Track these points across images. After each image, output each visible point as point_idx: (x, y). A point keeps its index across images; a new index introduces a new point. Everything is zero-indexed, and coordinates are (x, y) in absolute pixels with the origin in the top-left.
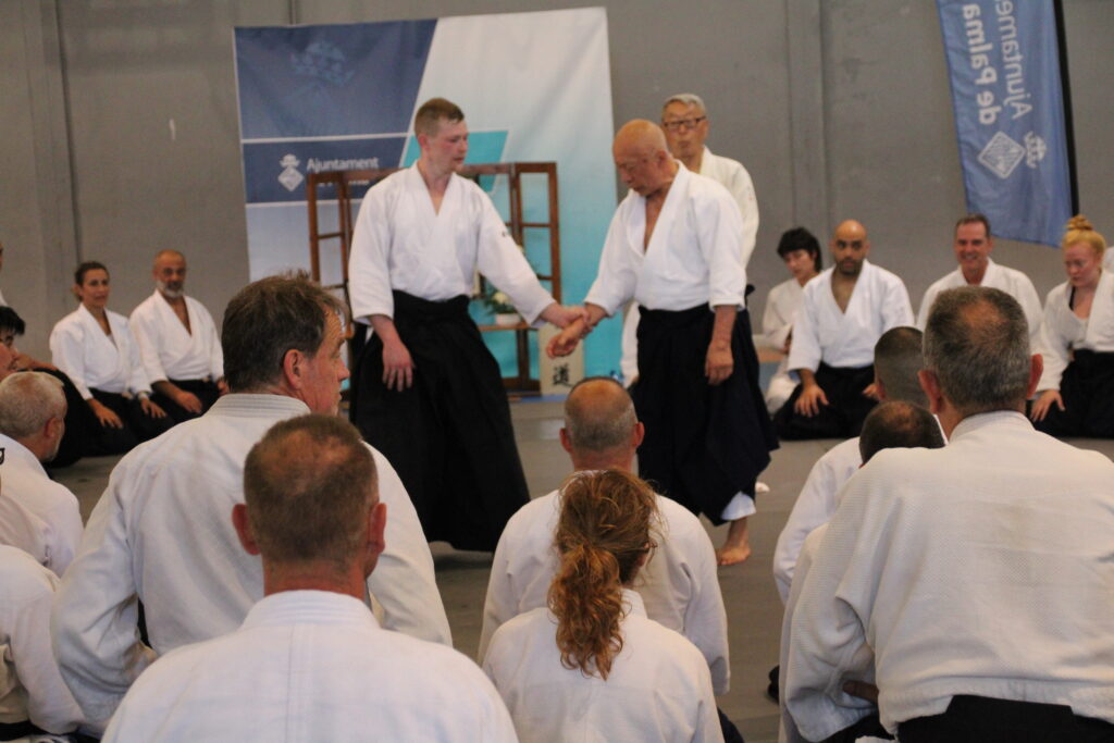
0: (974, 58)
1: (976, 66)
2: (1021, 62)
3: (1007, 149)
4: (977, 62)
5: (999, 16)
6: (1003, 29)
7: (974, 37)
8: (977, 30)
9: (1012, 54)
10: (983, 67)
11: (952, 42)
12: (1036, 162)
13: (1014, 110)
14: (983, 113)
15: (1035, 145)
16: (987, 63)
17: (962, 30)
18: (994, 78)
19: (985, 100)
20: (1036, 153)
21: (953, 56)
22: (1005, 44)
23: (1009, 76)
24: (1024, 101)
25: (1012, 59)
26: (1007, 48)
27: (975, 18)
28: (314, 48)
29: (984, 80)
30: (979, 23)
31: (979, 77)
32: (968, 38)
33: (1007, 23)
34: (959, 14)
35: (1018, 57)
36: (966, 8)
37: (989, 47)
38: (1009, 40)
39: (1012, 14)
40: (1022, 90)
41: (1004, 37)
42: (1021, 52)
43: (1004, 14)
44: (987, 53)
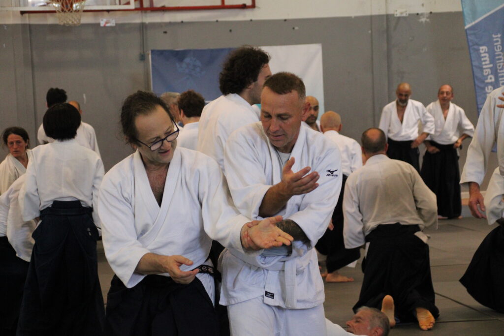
0: (485, 71)
1: (485, 74)
4: (486, 72)
5: (495, 52)
6: (497, 57)
7: (485, 61)
8: (486, 58)
9: (502, 69)
10: (488, 75)
11: (475, 63)
16: (490, 73)
17: (479, 57)
18: (493, 80)
19: (489, 89)
21: (475, 69)
22: (498, 65)
23: (500, 79)
25: (501, 71)
26: (499, 66)
27: (485, 52)
28: (187, 60)
29: (489, 81)
30: (487, 55)
31: (487, 79)
32: (482, 62)
33: (499, 55)
34: (479, 50)
36: (481, 48)
37: (491, 66)
38: (500, 63)
39: (502, 51)
41: (498, 62)
43: (498, 51)
44: (491, 68)
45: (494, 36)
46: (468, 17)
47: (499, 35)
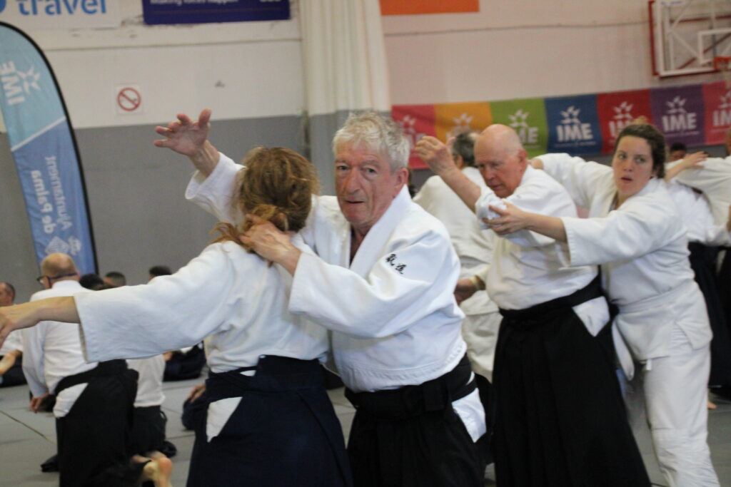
0: (39, 199)
1: (40, 203)
2: (65, 201)
3: (60, 245)
4: (41, 200)
5: (51, 177)
6: (54, 183)
7: (39, 187)
8: (40, 184)
9: (60, 196)
10: (44, 203)
11: (27, 190)
12: (77, 253)
13: (62, 226)
14: (46, 227)
15: (74, 243)
16: (46, 201)
17: (32, 184)
18: (51, 209)
19: (47, 220)
20: (75, 248)
21: (28, 198)
22: (55, 191)
23: (59, 208)
24: (69, 221)
25: (60, 199)
26: (56, 193)
27: (39, 178)
29: (45, 210)
30: (41, 181)
31: (43, 208)
32: (35, 188)
33: (55, 181)
34: (29, 176)
35: (63, 198)
36: (33, 173)
37: (47, 193)
38: (57, 189)
39: (59, 176)
40: (65, 215)
41: (54, 188)
42: (65, 194)
43: (54, 175)
44: (46, 196)
45: (47, 159)
46: (13, 138)
47: (54, 158)
